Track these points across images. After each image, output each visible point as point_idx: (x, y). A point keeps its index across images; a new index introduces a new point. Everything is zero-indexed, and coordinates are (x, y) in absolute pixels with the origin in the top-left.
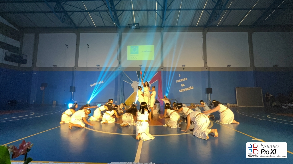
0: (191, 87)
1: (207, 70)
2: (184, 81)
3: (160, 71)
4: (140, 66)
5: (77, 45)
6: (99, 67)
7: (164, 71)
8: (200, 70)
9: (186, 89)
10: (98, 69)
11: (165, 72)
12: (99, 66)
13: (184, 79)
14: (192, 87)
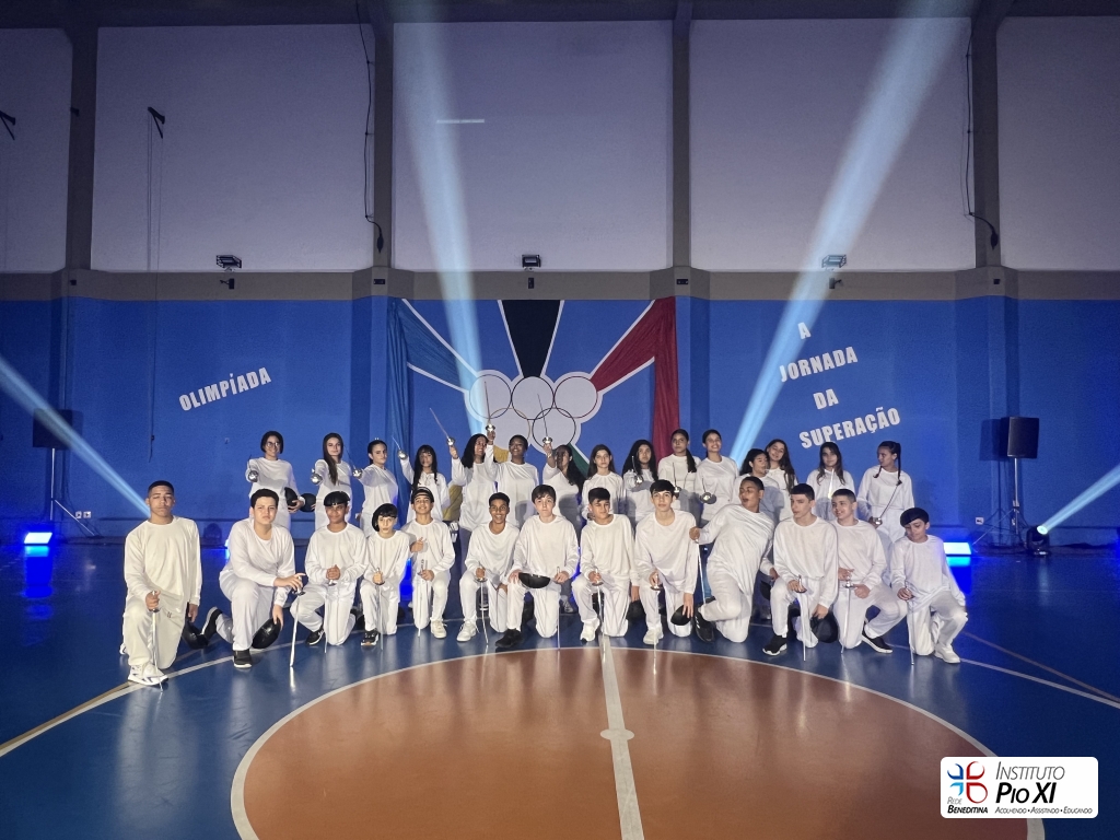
0: (881, 415)
1: (1000, 291)
2: (837, 369)
3: (664, 295)
4: (531, 261)
5: (74, 111)
6: (235, 269)
7: (694, 300)
8: (951, 297)
9: (847, 425)
10: (231, 284)
11: (702, 307)
12: (236, 262)
13: (838, 353)
14: (893, 412)
